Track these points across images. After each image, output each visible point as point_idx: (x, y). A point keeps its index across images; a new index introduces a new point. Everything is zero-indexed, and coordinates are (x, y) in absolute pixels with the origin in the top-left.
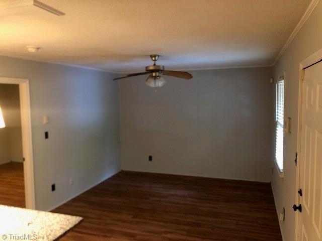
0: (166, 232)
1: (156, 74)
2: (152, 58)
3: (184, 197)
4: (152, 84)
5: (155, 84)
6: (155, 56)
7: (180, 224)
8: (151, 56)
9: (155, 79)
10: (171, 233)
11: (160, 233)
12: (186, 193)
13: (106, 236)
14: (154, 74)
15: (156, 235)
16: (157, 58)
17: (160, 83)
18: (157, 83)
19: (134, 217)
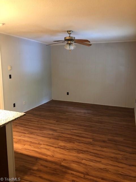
0: (73, 129)
1: (70, 42)
2: (68, 33)
3: (85, 113)
4: (68, 48)
5: (70, 47)
6: (70, 31)
7: (81, 126)
8: (68, 32)
9: (70, 45)
10: (76, 130)
11: (70, 130)
12: (86, 111)
13: (41, 130)
14: (69, 42)
15: (68, 131)
16: (71, 32)
17: (72, 47)
18: (71, 47)
19: (57, 122)
